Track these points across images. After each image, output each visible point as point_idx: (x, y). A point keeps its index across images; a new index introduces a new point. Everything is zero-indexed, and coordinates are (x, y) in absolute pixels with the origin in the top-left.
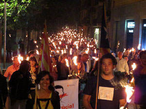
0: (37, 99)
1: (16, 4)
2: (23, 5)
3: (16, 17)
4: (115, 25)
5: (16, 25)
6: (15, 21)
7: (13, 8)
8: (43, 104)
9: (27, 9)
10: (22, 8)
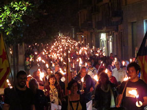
0: (70, 102)
1: (8, 13)
2: (17, 14)
3: (8, 29)
4: (130, 28)
5: (8, 39)
6: (7, 34)
7: (5, 19)
8: (74, 105)
9: (23, 18)
10: (17, 17)
